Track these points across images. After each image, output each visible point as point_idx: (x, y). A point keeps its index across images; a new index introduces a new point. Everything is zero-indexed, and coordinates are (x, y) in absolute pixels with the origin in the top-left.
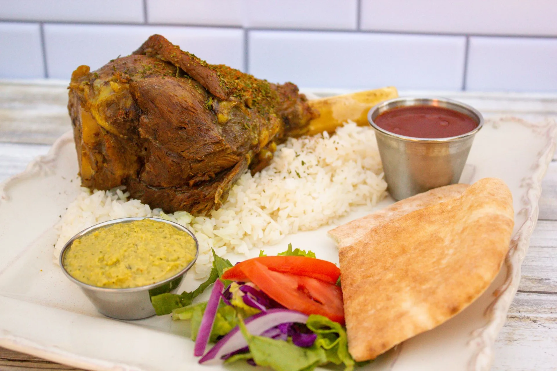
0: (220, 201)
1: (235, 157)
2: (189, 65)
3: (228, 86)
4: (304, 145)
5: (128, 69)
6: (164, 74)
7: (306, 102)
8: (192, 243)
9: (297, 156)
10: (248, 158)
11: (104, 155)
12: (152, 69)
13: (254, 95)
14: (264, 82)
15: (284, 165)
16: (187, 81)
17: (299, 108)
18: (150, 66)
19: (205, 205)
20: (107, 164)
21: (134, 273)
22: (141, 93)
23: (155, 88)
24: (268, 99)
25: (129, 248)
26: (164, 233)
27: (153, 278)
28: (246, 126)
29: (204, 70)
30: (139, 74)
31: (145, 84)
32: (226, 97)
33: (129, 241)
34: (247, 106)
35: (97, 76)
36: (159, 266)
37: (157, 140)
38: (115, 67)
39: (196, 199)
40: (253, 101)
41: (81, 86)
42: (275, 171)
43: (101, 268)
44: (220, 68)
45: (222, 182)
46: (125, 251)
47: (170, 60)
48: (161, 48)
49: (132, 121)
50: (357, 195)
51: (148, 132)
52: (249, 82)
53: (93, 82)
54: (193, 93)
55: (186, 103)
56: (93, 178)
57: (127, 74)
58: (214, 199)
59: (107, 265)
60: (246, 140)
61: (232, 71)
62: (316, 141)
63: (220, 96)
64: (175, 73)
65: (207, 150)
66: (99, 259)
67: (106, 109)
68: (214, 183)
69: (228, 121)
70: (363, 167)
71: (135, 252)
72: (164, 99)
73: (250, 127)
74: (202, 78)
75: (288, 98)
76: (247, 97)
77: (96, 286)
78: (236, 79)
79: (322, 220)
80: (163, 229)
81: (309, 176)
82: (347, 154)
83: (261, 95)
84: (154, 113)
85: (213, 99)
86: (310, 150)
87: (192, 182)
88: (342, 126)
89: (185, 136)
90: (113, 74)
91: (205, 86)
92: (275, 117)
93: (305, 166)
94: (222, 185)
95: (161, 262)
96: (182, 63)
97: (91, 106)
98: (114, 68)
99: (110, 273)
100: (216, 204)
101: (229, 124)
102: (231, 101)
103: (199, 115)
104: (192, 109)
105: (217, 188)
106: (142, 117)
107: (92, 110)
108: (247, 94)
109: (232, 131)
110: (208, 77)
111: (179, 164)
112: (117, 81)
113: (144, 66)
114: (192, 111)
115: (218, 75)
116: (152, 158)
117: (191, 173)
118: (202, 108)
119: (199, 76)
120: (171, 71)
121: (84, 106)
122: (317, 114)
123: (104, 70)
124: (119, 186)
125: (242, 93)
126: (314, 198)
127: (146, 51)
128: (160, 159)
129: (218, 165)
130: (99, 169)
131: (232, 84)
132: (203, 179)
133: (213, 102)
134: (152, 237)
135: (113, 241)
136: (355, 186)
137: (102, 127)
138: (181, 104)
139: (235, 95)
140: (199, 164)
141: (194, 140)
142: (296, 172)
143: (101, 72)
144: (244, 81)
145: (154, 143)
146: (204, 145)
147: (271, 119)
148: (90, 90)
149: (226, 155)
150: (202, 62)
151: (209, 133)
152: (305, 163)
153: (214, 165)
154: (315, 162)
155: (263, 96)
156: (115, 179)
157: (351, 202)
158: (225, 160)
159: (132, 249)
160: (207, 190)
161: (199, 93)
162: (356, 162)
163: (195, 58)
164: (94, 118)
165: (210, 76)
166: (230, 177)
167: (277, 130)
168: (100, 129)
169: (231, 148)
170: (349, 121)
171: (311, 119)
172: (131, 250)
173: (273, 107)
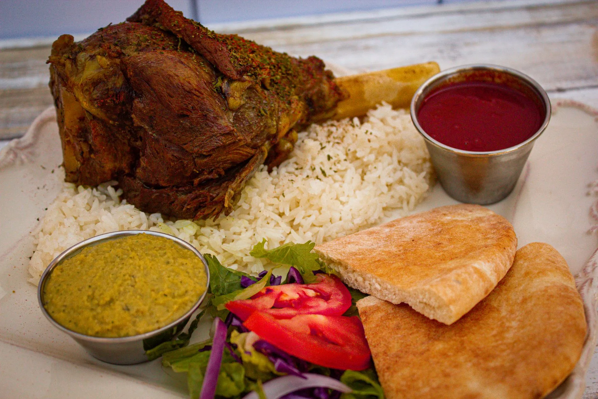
0: (231, 205)
1: (249, 150)
2: (193, 36)
3: (241, 63)
4: (330, 133)
5: (119, 40)
6: (164, 46)
7: (334, 80)
8: (200, 268)
9: (322, 148)
10: (265, 151)
11: (90, 145)
12: (149, 40)
13: (272, 73)
14: (283, 56)
15: (307, 161)
16: (191, 56)
17: (326, 87)
18: (146, 37)
19: (214, 208)
20: (95, 155)
21: (133, 315)
22: (134, 72)
23: (152, 65)
24: (289, 77)
25: (125, 280)
26: (166, 256)
27: (158, 322)
28: (263, 112)
29: (212, 43)
30: (133, 46)
31: (139, 61)
32: (239, 77)
33: (123, 271)
34: (264, 87)
35: (81, 49)
36: (164, 305)
37: (153, 129)
38: (104, 38)
39: (202, 201)
40: (271, 80)
41: (62, 60)
42: (296, 166)
43: (92, 310)
44: (232, 39)
45: (233, 182)
46: (121, 285)
47: (172, 30)
48: (160, 14)
49: (124, 104)
50: (392, 197)
51: (142, 120)
52: (266, 57)
53: (77, 55)
54: (198, 71)
55: (190, 85)
56: (79, 171)
57: (118, 46)
58: (224, 202)
59: (98, 305)
60: (262, 129)
61: (246, 43)
62: (344, 129)
63: (231, 76)
64: (177, 46)
65: (215, 143)
66: (88, 296)
67: (93, 88)
68: (224, 182)
69: (242, 106)
70: (399, 162)
71: (133, 286)
72: (163, 79)
73: (267, 114)
74: (210, 52)
75: (312, 76)
76: (264, 76)
77: (87, 334)
78: (250, 53)
79: (352, 230)
80: (165, 251)
81: (336, 174)
82: (381, 147)
83: (281, 72)
84: (149, 96)
85: (223, 79)
86: (337, 141)
87: (196, 181)
88: (375, 108)
89: (188, 125)
90: (100, 46)
91: (212, 62)
92: (297, 100)
93: (332, 161)
94: (234, 185)
95: (166, 299)
96: (185, 33)
97: (73, 85)
98: (102, 39)
99: (103, 317)
100: (226, 208)
101: (242, 110)
102: (244, 81)
103: (205, 100)
104: (197, 92)
105: (227, 189)
106: (136, 101)
107: (75, 90)
108: (264, 72)
109: (245, 118)
110: (217, 51)
111: (180, 159)
112: (106, 54)
113: (138, 36)
114: (196, 95)
115: (229, 49)
116: (148, 151)
117: (195, 170)
118: (209, 91)
119: (205, 50)
120: (171, 43)
121: (65, 85)
122: (346, 95)
123: (90, 40)
124: (109, 181)
125: (258, 71)
126: (342, 203)
127: (142, 17)
128: (158, 153)
129: (228, 160)
130: (85, 161)
131: (245, 59)
132: (210, 177)
133: (222, 84)
134: (153, 265)
135: (103, 269)
136: (389, 186)
137: (87, 111)
138: (182, 86)
139: (249, 74)
140: (205, 160)
141: (199, 130)
142: (321, 169)
143: (86, 43)
144: (260, 55)
145: (150, 133)
146: (211, 137)
147: (293, 103)
148: (72, 65)
149: (238, 148)
150: (209, 33)
151: (218, 122)
152: (332, 158)
153: (224, 160)
154: (342, 157)
155: (283, 74)
156: (104, 173)
157: (385, 205)
158: (237, 153)
159: (129, 282)
160: (215, 190)
161: (205, 72)
162: (391, 155)
163: (201, 28)
164: (77, 100)
165: (219, 49)
166: (243, 175)
167: (300, 115)
168: (85, 114)
169: (245, 139)
170: (384, 103)
171: (339, 100)
172: (128, 284)
173: (295, 87)
